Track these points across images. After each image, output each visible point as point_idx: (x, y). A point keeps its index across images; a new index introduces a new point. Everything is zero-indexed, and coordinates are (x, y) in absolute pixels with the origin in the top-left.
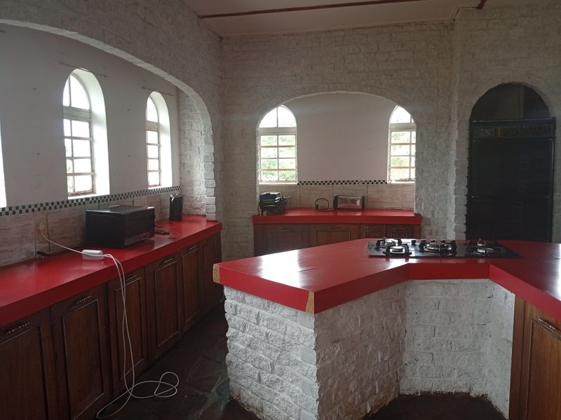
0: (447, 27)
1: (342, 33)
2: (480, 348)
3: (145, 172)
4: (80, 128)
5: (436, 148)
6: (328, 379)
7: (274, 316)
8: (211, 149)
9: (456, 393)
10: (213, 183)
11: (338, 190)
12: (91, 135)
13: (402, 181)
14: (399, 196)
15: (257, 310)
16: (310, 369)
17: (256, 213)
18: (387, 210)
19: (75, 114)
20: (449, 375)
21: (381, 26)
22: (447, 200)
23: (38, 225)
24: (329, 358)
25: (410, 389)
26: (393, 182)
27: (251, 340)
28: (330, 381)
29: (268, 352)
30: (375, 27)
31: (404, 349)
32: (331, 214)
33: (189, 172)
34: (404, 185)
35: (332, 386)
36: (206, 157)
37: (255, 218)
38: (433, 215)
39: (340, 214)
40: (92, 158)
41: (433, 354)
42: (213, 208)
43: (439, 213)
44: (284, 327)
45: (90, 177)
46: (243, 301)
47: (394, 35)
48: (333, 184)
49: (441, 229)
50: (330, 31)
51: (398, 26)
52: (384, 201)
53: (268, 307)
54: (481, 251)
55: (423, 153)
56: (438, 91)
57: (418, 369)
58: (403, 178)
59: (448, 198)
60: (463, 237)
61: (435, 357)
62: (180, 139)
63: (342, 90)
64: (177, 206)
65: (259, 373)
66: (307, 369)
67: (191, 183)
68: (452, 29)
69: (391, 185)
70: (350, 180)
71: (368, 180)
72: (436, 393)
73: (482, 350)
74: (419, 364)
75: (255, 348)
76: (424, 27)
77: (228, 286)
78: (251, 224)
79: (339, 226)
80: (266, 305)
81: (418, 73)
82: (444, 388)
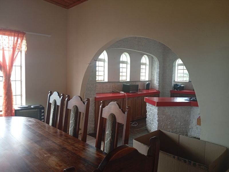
3: (140, 76)
4: (124, 65)
6: (161, 122)
8: (158, 70)
10: (158, 80)
12: (127, 67)
15: (151, 108)
17: (172, 90)
19: (123, 62)
23: (113, 86)
24: (161, 118)
25: (190, 136)
27: (150, 114)
28: (161, 123)
29: (152, 117)
31: (190, 125)
33: (154, 77)
35: (162, 124)
36: (157, 73)
37: (171, 91)
40: (126, 72)
42: (158, 87)
45: (126, 77)
46: (149, 106)
57: (193, 131)
61: (198, 128)
62: (152, 67)
64: (148, 86)
65: (150, 122)
67: (154, 80)
72: (197, 138)
74: (193, 129)
75: (150, 116)
77: (148, 103)
78: (170, 93)
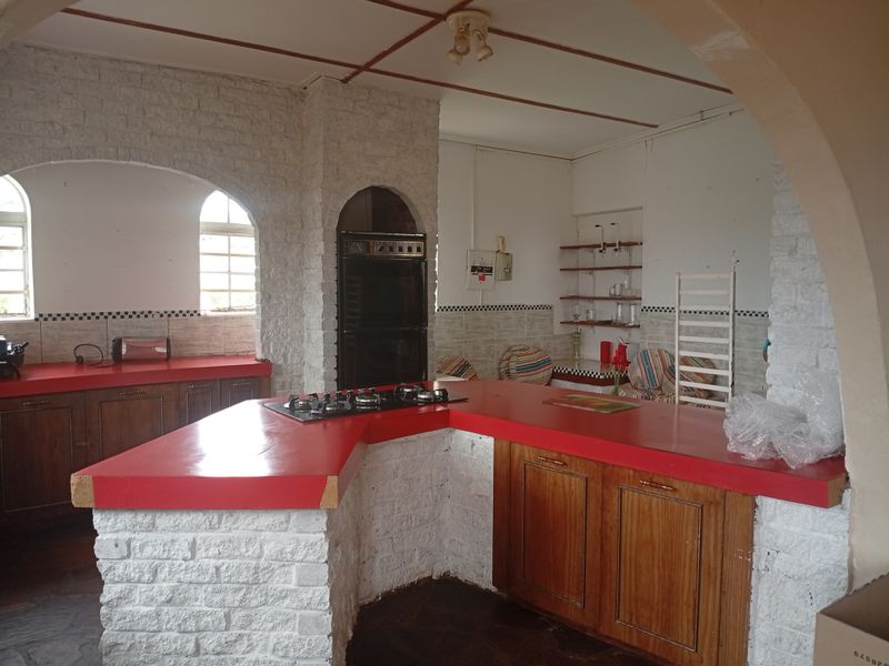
0: (296, 96)
1: (139, 68)
2: (439, 515)
5: (287, 264)
7: (234, 534)
9: (419, 581)
11: (116, 329)
13: (220, 311)
14: (219, 335)
15: (190, 536)
16: (317, 594)
18: (202, 357)
20: (411, 561)
21: (203, 73)
22: (302, 337)
25: (369, 596)
26: (210, 314)
27: (174, 590)
29: (217, 598)
30: (194, 72)
32: (109, 371)
34: (226, 318)
38: (285, 361)
39: (128, 369)
41: (392, 538)
43: (292, 356)
44: (257, 545)
46: (152, 527)
47: (223, 91)
48: (106, 317)
49: (296, 379)
50: (118, 60)
51: (229, 78)
52: (196, 343)
53: (219, 523)
54: (423, 397)
55: (269, 271)
56: (286, 182)
57: (377, 564)
58: (221, 307)
59: (306, 335)
60: (334, 387)
61: (395, 541)
63: (141, 160)
65: (197, 640)
66: (310, 595)
68: (302, 101)
69: (207, 319)
70: (138, 310)
71: (169, 310)
72: (398, 589)
73: (441, 518)
74: (379, 557)
75: (184, 602)
76: (266, 89)
77: (104, 509)
79: (142, 389)
80: (215, 521)
81: (258, 154)
82: (406, 581)
